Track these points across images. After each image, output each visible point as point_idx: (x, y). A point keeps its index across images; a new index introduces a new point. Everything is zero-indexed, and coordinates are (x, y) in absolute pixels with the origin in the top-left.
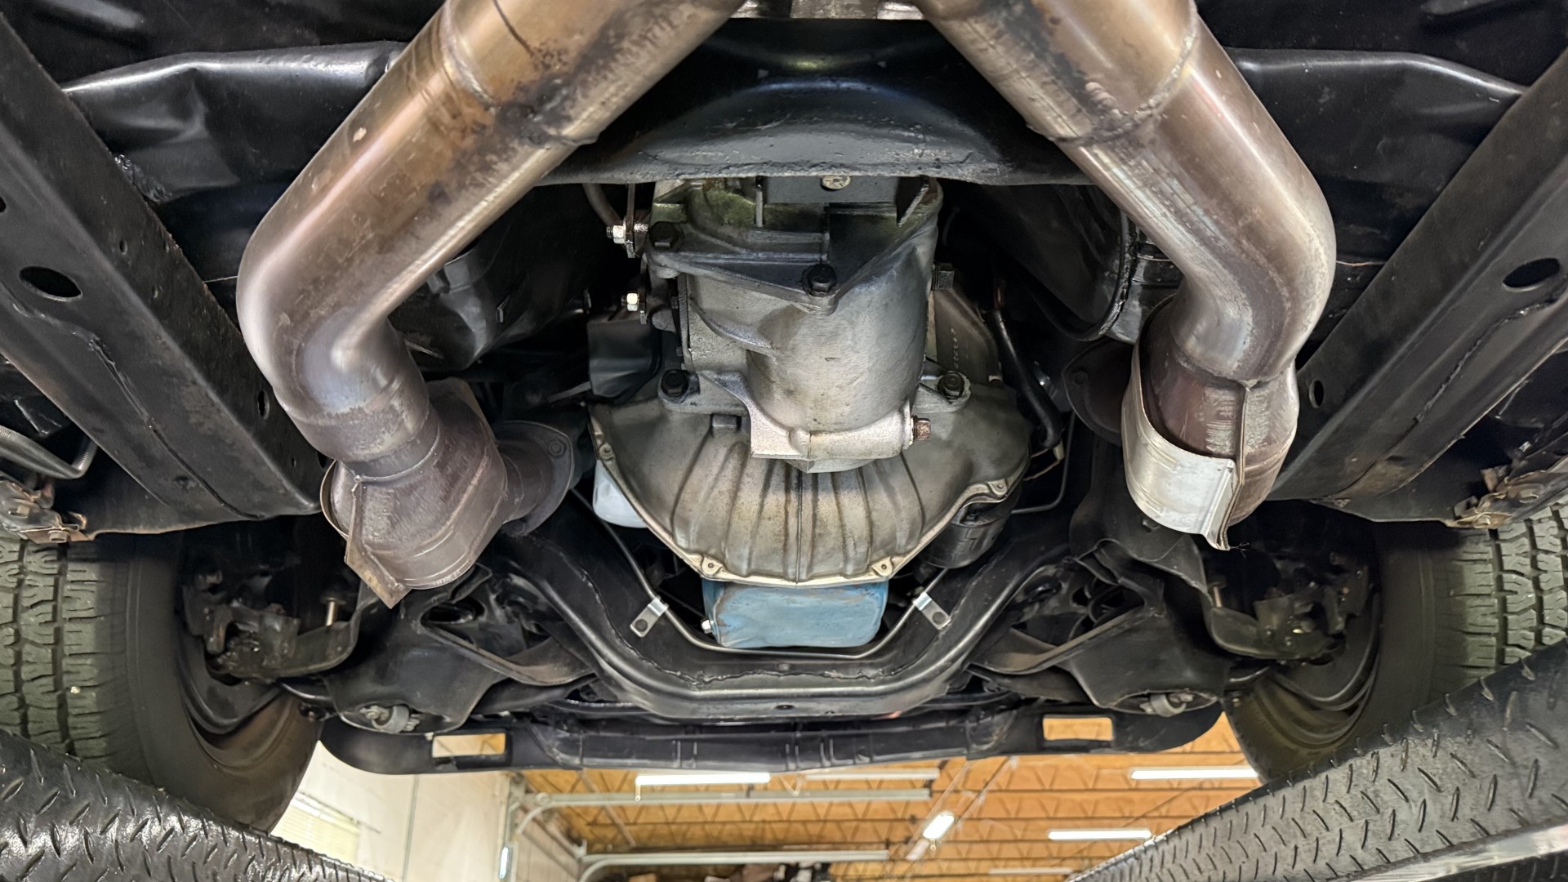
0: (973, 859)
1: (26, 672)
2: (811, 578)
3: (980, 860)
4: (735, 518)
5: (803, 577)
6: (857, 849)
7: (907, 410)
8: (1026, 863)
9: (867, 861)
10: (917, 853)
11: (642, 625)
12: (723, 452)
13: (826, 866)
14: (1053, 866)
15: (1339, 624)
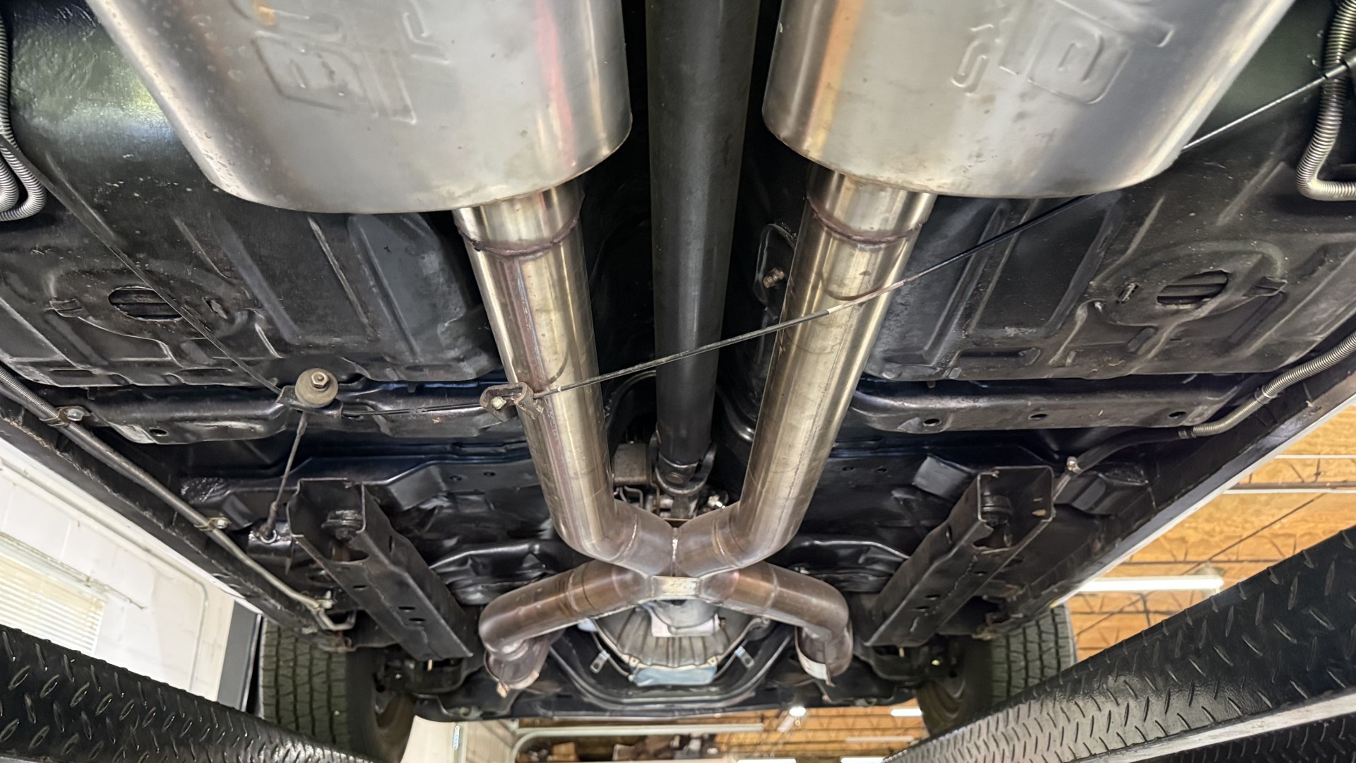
0: (833, 730)
1: (315, 705)
2: (679, 666)
3: (839, 730)
4: (645, 647)
5: (676, 665)
6: (737, 722)
7: (716, 617)
8: (878, 733)
9: (746, 733)
10: (786, 726)
11: (596, 666)
12: (639, 619)
13: (712, 737)
14: (898, 735)
15: (954, 661)
